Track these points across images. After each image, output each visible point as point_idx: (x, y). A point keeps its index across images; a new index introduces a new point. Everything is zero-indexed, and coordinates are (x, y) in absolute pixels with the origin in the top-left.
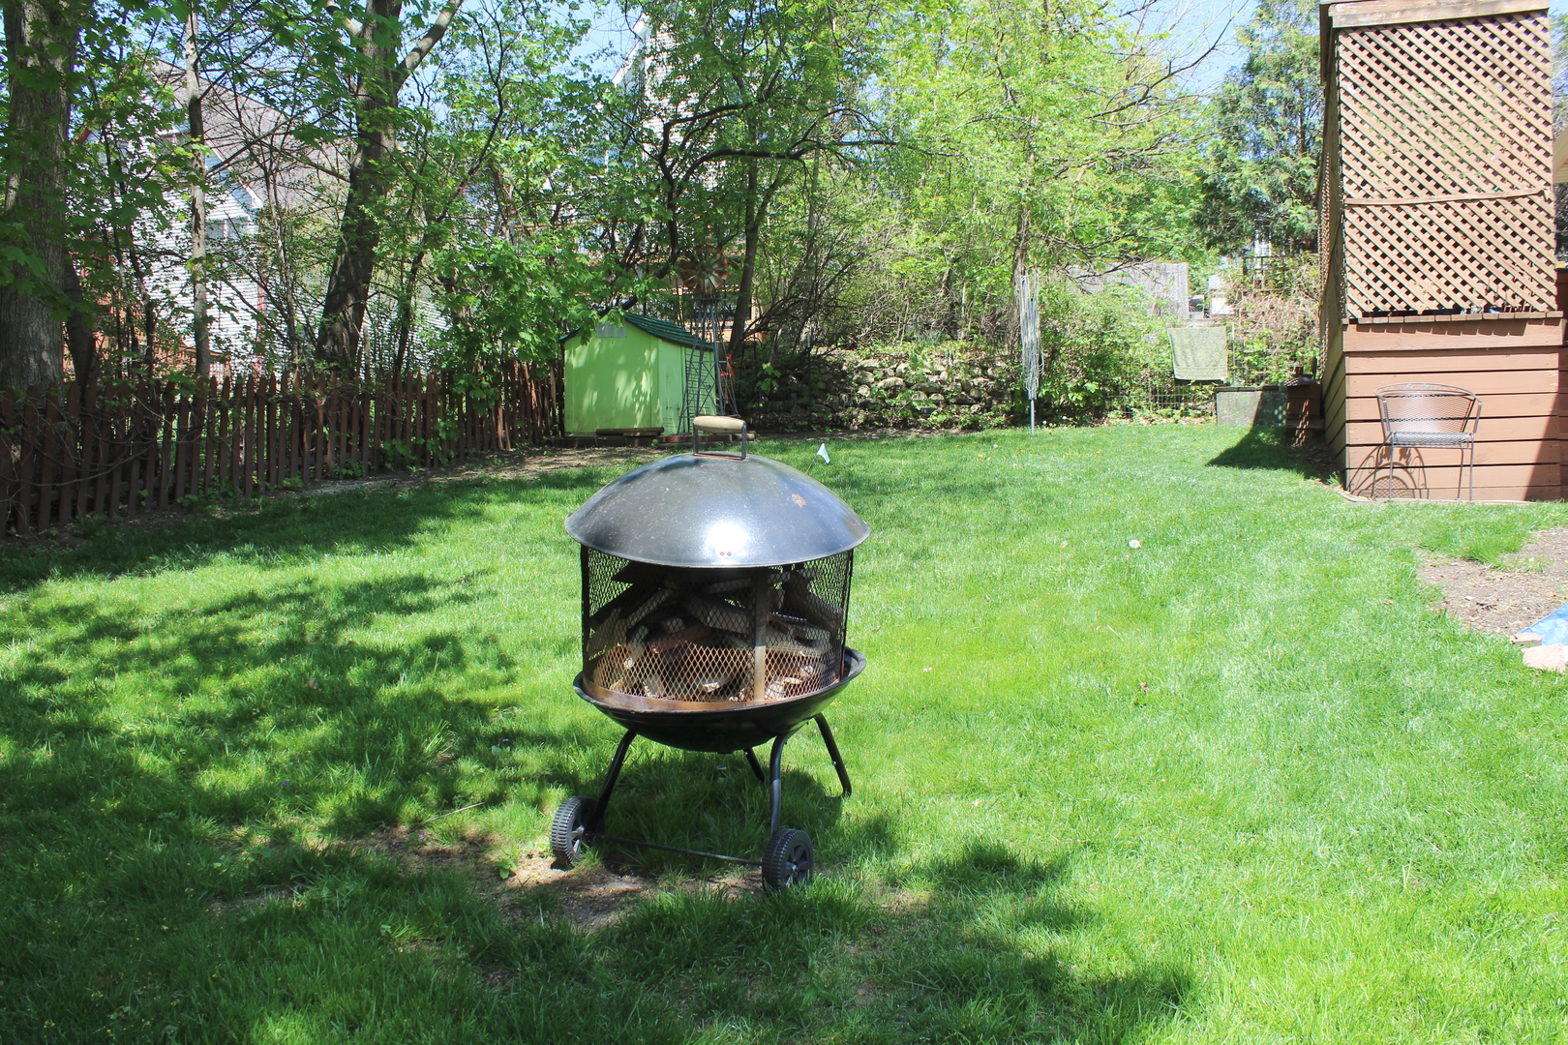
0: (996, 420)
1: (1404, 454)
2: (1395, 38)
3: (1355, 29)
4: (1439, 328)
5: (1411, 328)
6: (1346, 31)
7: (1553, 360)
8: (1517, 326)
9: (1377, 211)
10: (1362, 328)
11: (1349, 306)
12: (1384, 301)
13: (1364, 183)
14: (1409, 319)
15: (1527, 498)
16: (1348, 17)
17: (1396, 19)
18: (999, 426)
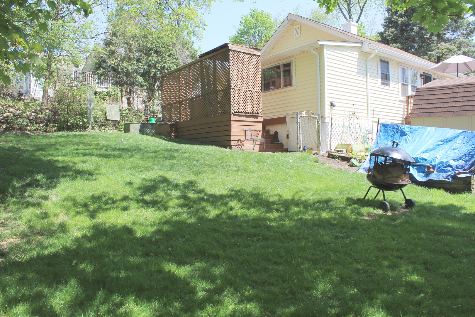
0: (54, 129)
1: (241, 142)
2: (239, 54)
3: (233, 50)
4: (246, 116)
5: (242, 116)
6: (232, 50)
7: (261, 124)
8: (256, 117)
9: (236, 90)
10: (234, 115)
11: (232, 110)
12: (238, 110)
13: (234, 84)
14: (242, 114)
15: (259, 151)
16: (232, 47)
17: (239, 50)
18: (55, 131)
